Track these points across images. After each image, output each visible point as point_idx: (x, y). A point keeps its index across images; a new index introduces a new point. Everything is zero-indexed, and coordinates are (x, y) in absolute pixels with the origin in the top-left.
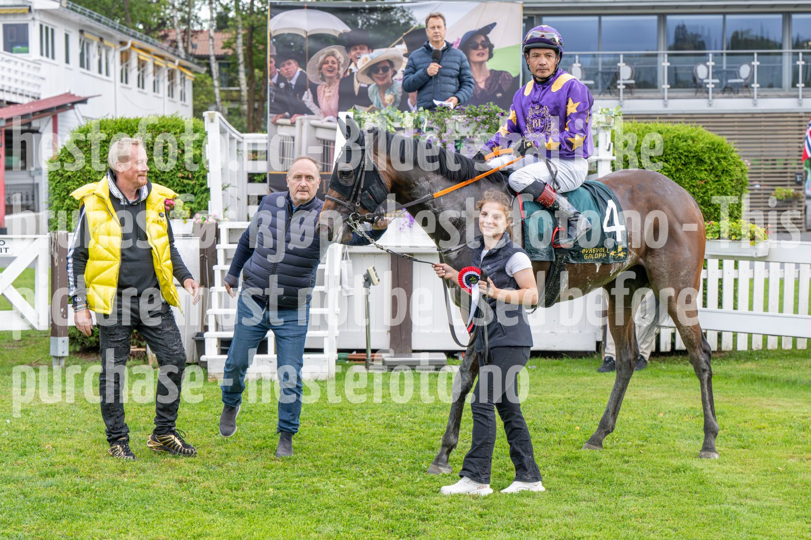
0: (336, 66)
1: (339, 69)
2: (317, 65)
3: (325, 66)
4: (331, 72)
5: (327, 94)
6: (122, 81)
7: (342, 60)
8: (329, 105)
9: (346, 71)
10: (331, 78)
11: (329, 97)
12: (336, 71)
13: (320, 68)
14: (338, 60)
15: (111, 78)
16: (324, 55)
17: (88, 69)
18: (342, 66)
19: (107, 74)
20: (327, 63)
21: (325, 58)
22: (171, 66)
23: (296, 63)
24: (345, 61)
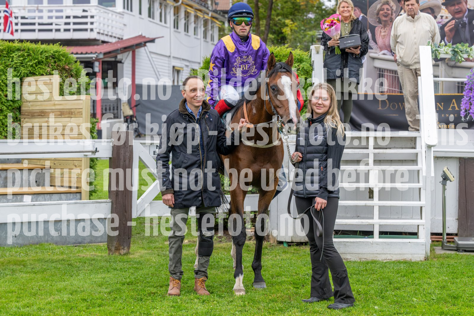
0: (390, 12)
1: (392, 15)
2: (376, 12)
3: (381, 12)
4: (386, 16)
5: (383, 34)
6: (174, 27)
7: (394, 8)
8: (384, 42)
10: (385, 21)
11: (384, 36)
12: (390, 16)
13: (378, 14)
14: (391, 7)
15: (168, 25)
16: (381, 4)
17: (153, 18)
18: (395, 12)
19: (165, 22)
20: (383, 10)
21: (382, 6)
22: (206, 17)
23: (360, 10)
24: (396, 9)
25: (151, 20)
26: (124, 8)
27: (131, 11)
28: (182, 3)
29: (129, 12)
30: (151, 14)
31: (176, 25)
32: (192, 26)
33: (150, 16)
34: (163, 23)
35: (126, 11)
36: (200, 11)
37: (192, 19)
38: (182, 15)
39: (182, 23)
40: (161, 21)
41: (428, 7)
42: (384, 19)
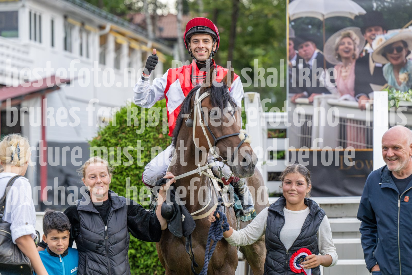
0: (352, 47)
1: (355, 50)
2: (334, 47)
3: (341, 47)
4: (347, 52)
5: (344, 74)
6: (100, 63)
7: (358, 42)
8: (346, 85)
9: (362, 52)
10: (347, 58)
11: (346, 76)
12: (352, 52)
13: (337, 49)
14: (353, 41)
15: (91, 60)
16: (341, 37)
17: (71, 52)
18: (358, 47)
19: (88, 57)
20: (344, 44)
21: (342, 39)
22: (144, 48)
23: (314, 44)
24: (360, 42)
25: (67, 53)
26: (30, 38)
27: (40, 41)
28: (111, 30)
29: (37, 44)
30: (67, 46)
31: (103, 60)
32: (125, 60)
33: (66, 48)
34: (84, 58)
35: (33, 42)
36: (136, 40)
37: (125, 50)
38: (111, 46)
39: (111, 56)
40: (81, 54)
41: (400, 39)
42: (345, 55)
